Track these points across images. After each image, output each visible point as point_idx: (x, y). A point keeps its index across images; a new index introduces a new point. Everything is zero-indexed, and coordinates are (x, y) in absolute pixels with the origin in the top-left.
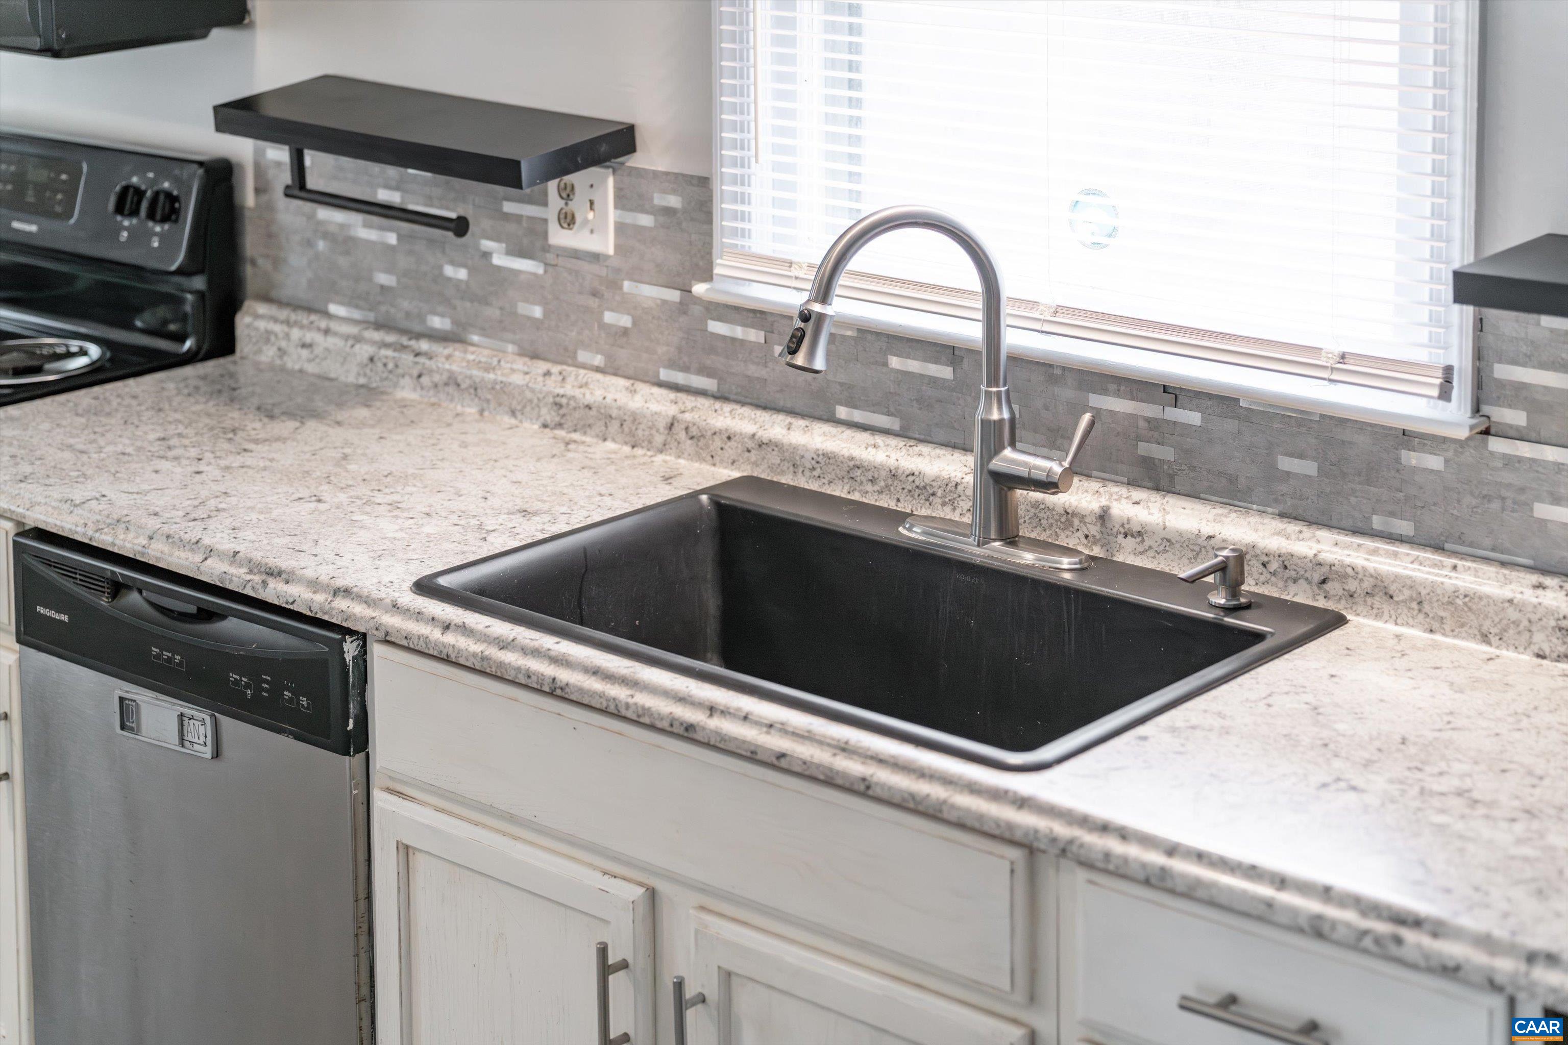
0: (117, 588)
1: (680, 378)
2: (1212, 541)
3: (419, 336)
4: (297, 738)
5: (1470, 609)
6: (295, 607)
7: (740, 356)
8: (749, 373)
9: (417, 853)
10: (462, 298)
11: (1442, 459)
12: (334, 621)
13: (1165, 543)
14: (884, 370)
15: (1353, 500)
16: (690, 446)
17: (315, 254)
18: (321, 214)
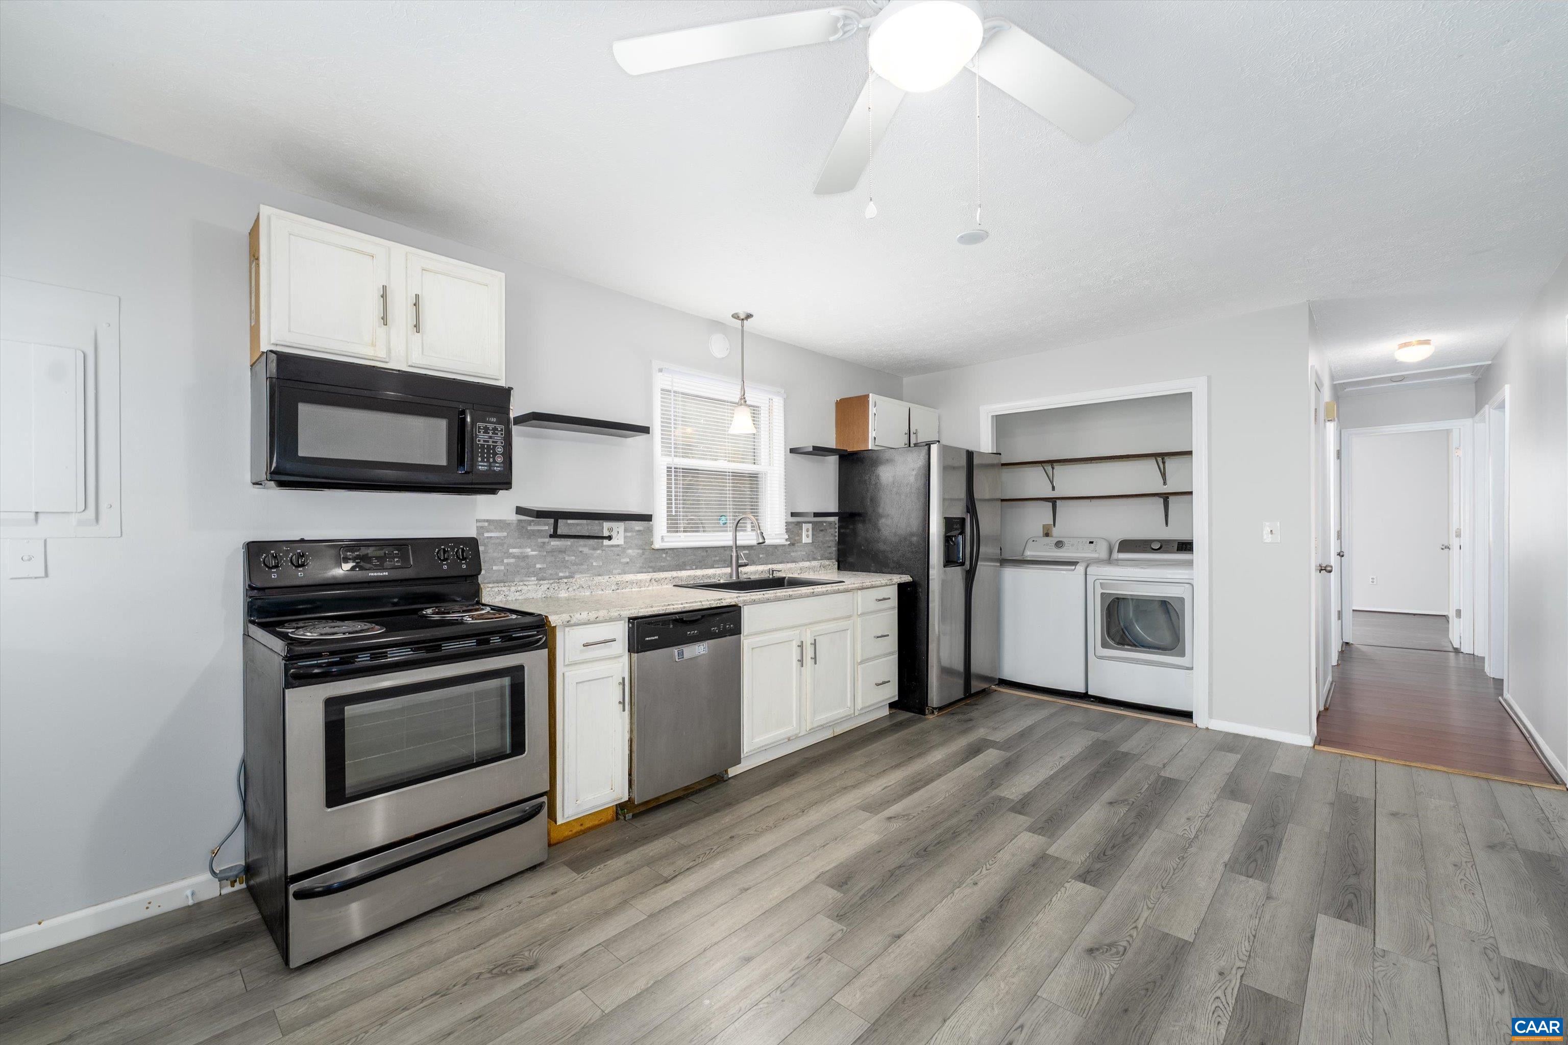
1: (642, 570)
7: (658, 562)
8: (661, 565)
11: (781, 550)
16: (655, 584)
17: (508, 564)
18: (511, 551)
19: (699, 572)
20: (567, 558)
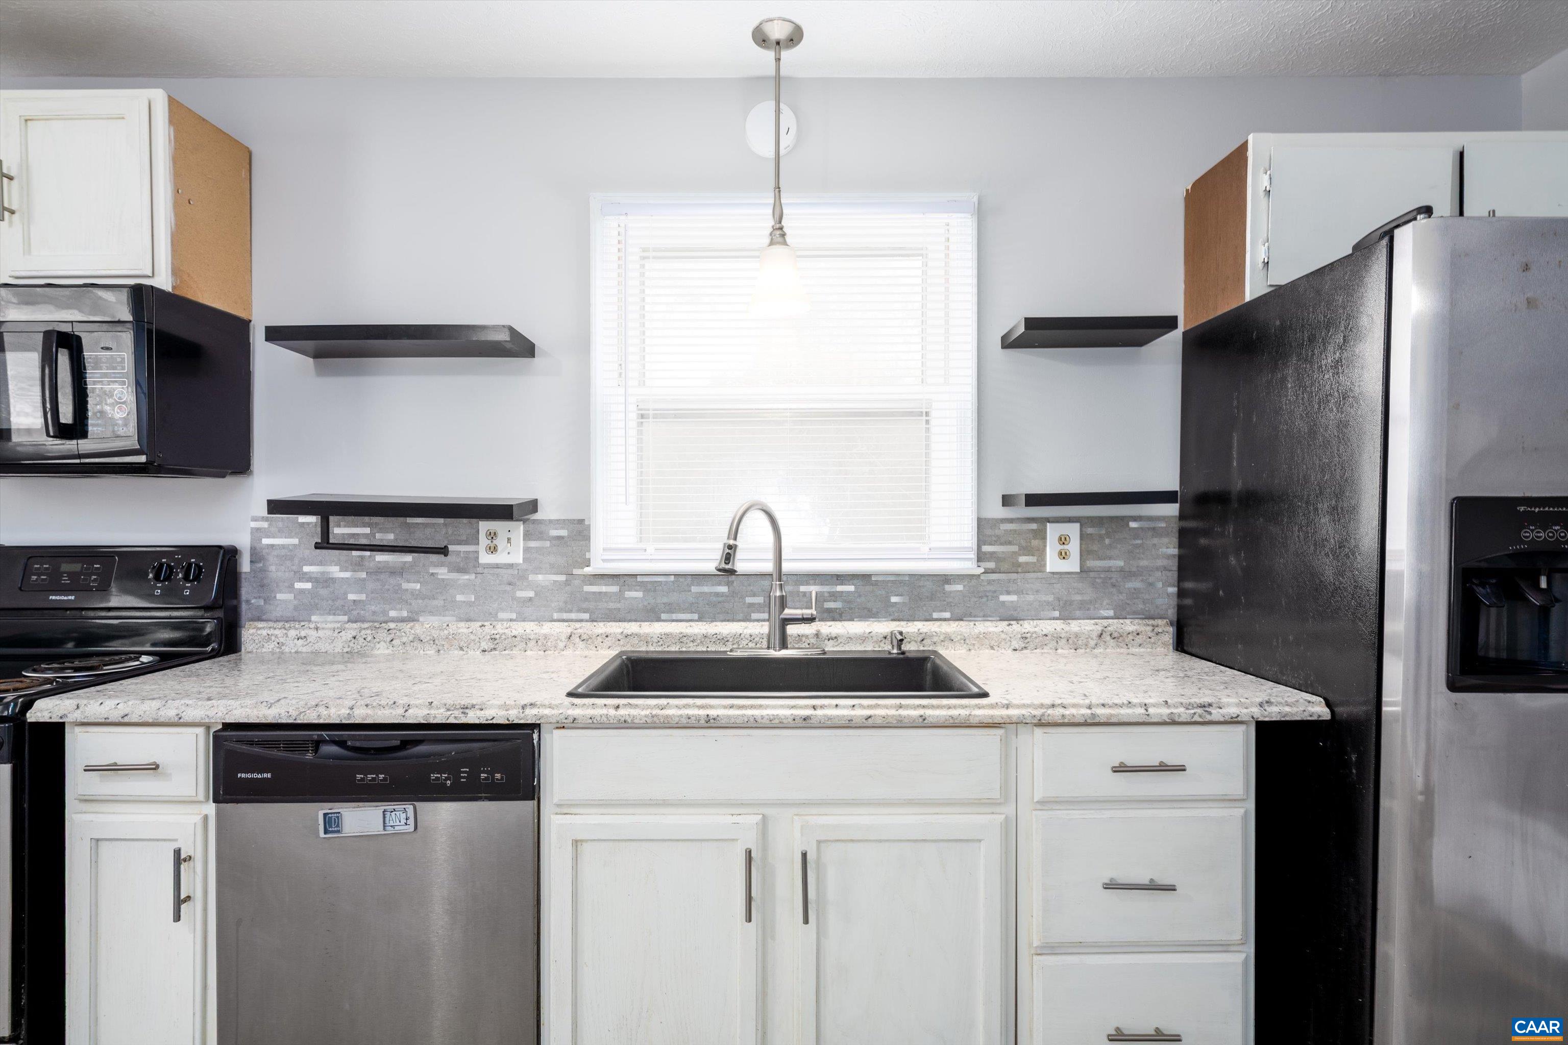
0: (317, 744)
1: (565, 616)
2: (871, 634)
3: (386, 622)
4: (490, 799)
5: (986, 638)
6: (494, 721)
7: (604, 600)
8: (610, 607)
9: (584, 844)
10: (416, 599)
11: (962, 586)
12: (528, 722)
13: (848, 639)
14: (690, 593)
15: (925, 608)
16: (581, 645)
17: (302, 591)
18: (306, 569)
19: (699, 628)
20: (405, 586)
